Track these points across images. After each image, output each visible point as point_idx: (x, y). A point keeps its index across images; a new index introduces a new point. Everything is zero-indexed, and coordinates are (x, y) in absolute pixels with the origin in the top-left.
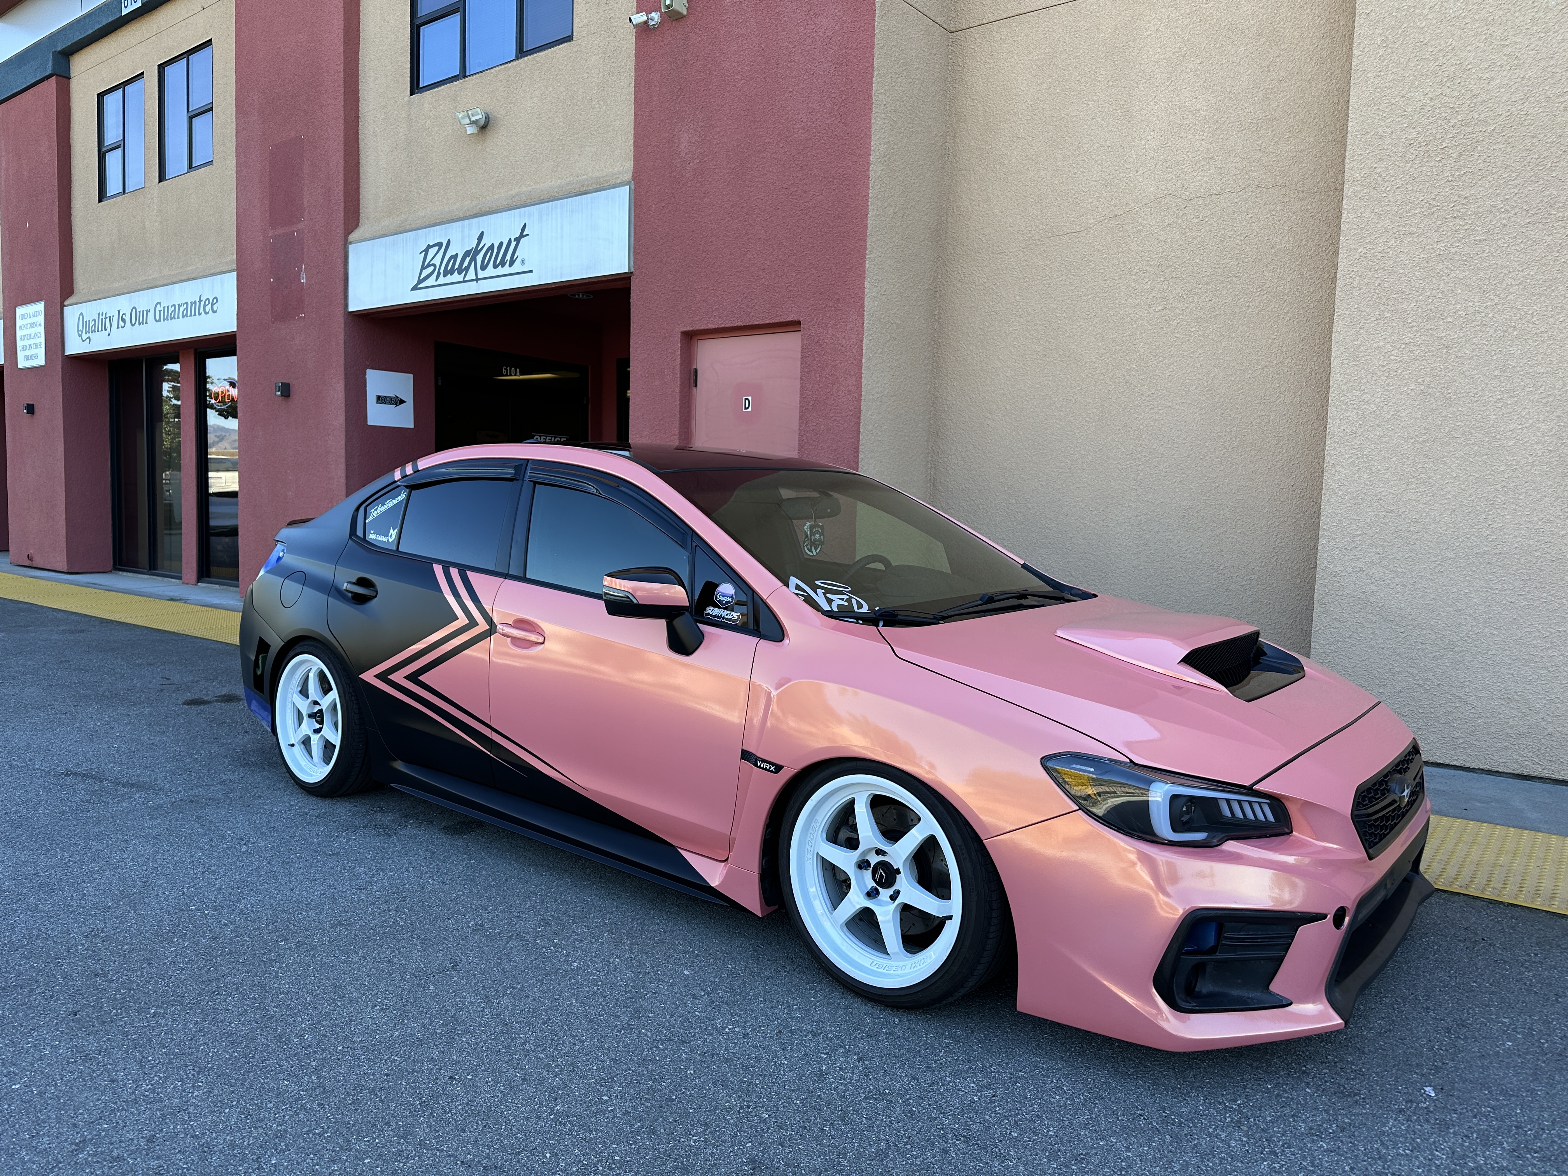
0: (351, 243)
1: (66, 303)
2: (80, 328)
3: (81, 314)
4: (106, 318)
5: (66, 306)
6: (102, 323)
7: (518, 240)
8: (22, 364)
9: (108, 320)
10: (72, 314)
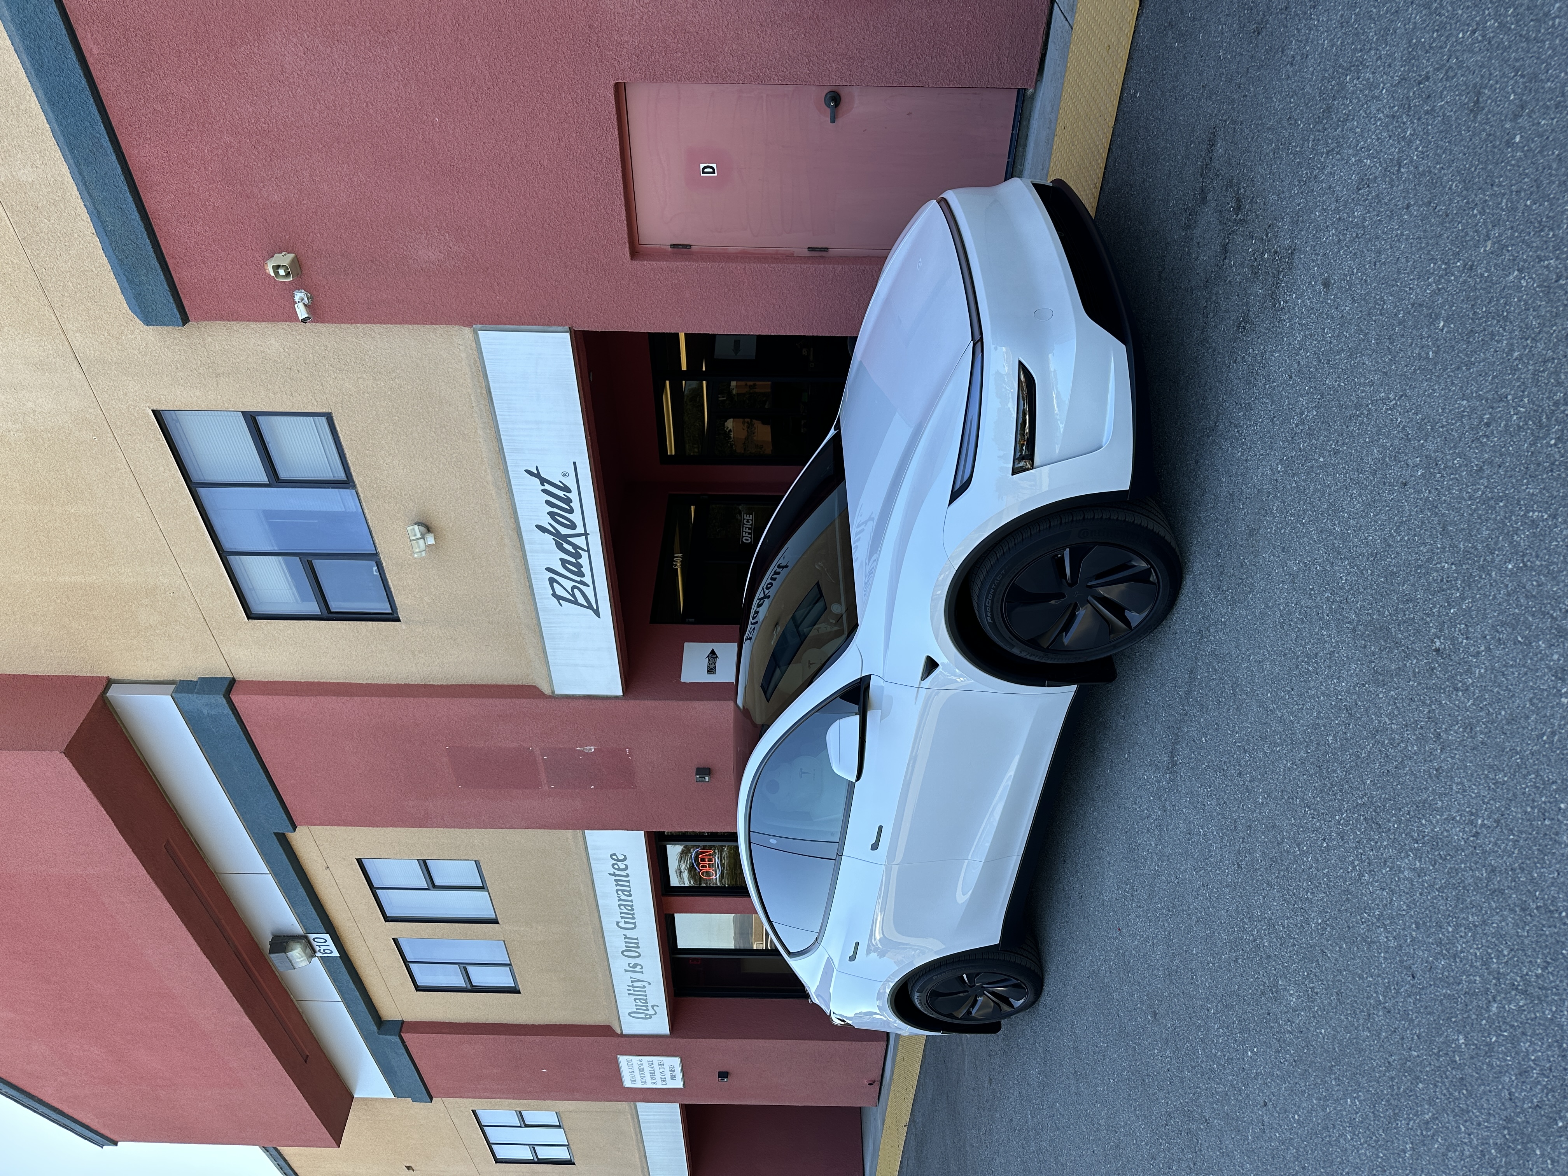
0: (553, 692)
1: (619, 1032)
2: (643, 1016)
3: (629, 1014)
4: (633, 986)
5: (622, 1032)
6: (637, 991)
7: (543, 481)
8: (678, 1084)
9: (635, 984)
10: (631, 1026)
